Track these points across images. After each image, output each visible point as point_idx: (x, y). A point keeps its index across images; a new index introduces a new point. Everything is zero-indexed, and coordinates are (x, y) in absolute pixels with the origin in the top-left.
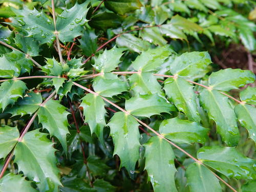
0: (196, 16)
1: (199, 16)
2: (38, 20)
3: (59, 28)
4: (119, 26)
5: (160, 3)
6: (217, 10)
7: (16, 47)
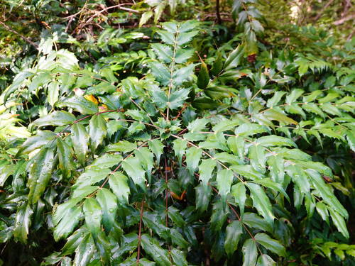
0: (312, 120)
1: (316, 119)
2: (160, 95)
3: (170, 101)
4: (215, 109)
5: (276, 104)
6: (336, 116)
7: (143, 109)
